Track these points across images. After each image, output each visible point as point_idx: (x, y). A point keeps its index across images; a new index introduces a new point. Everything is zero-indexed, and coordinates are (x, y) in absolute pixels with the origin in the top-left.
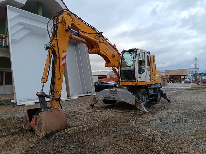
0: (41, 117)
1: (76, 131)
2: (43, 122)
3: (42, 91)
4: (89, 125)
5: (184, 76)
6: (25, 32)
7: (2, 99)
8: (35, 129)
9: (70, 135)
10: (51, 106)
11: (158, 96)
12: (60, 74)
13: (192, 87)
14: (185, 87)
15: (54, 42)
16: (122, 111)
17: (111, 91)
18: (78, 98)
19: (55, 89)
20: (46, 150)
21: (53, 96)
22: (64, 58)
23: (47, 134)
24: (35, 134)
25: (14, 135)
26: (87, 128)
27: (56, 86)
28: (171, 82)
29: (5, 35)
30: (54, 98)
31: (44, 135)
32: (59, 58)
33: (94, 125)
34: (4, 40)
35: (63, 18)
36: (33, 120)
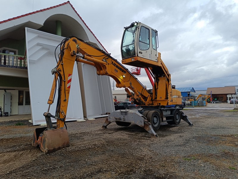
0: (45, 135)
1: (77, 149)
2: (47, 139)
3: (48, 111)
4: (91, 145)
5: (231, 94)
6: (44, 52)
7: (21, 119)
8: (41, 146)
9: (70, 152)
10: (57, 126)
11: (177, 118)
12: (65, 96)
13: (235, 109)
14: (227, 109)
15: (60, 67)
16: (133, 133)
17: (122, 112)
18: (95, 119)
19: (61, 110)
20: (45, 162)
21: (58, 116)
22: (70, 81)
23: (49, 150)
24: (40, 150)
25: (23, 150)
26: (87, 147)
27: (61, 107)
28: (215, 103)
29: (24, 56)
30: (59, 118)
31: (47, 151)
32: (65, 81)
33: (95, 145)
34: (23, 61)
35: (68, 44)
36: (40, 137)
